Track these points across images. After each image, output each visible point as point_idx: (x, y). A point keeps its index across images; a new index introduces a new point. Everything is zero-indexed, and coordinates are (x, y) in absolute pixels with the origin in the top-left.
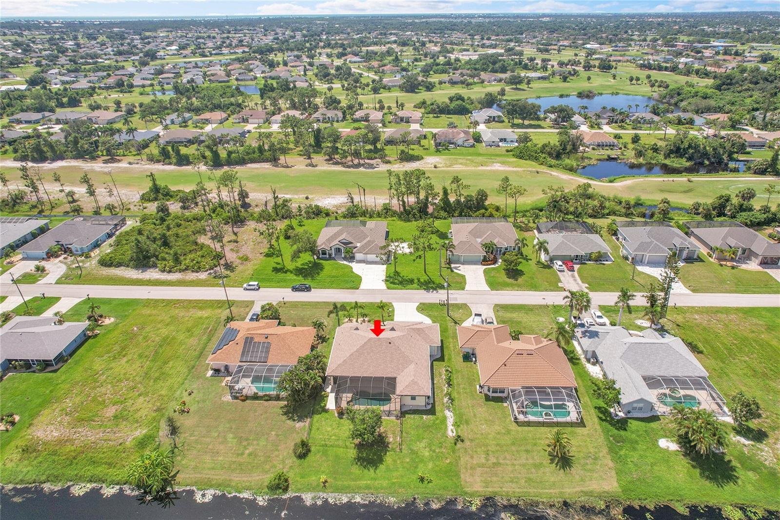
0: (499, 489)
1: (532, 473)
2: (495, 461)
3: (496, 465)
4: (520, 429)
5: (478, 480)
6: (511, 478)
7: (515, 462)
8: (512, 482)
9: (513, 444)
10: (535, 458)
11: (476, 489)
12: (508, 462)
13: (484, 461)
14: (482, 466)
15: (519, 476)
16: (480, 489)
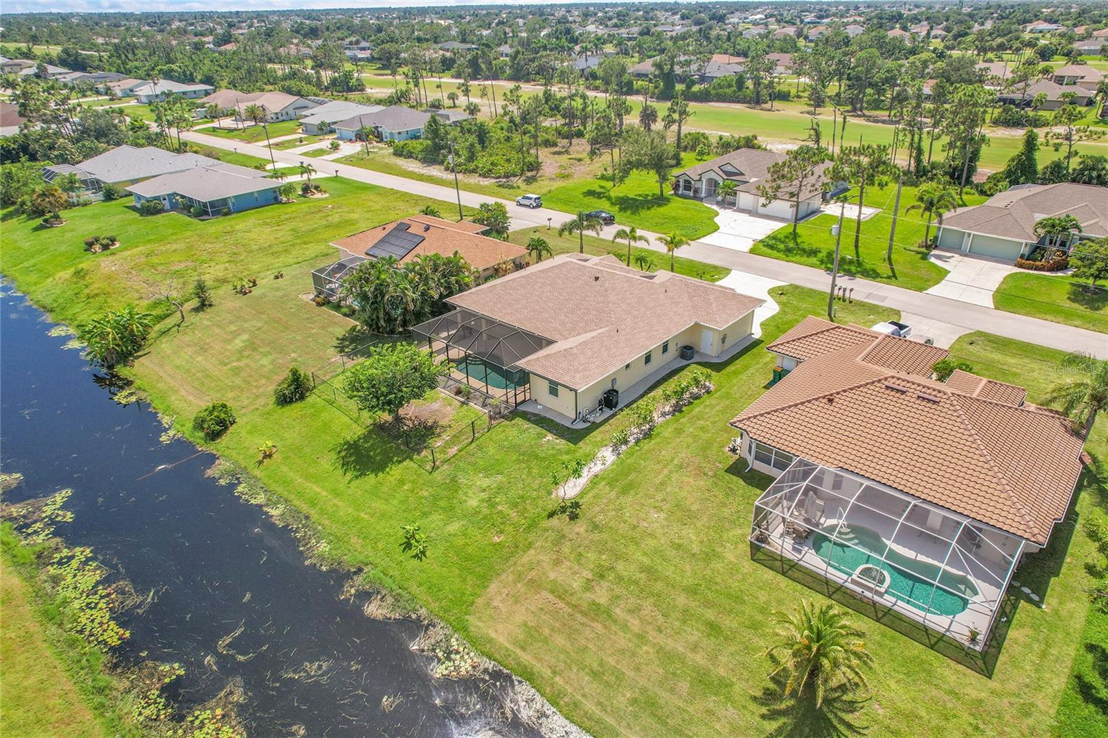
0: (547, 673)
1: (672, 690)
2: (603, 600)
3: (596, 612)
4: (748, 566)
5: (519, 618)
6: (601, 664)
7: (652, 634)
8: (595, 675)
9: (692, 591)
10: (723, 659)
11: (493, 635)
12: (635, 624)
13: (576, 585)
14: (560, 592)
15: (630, 674)
16: (502, 640)
